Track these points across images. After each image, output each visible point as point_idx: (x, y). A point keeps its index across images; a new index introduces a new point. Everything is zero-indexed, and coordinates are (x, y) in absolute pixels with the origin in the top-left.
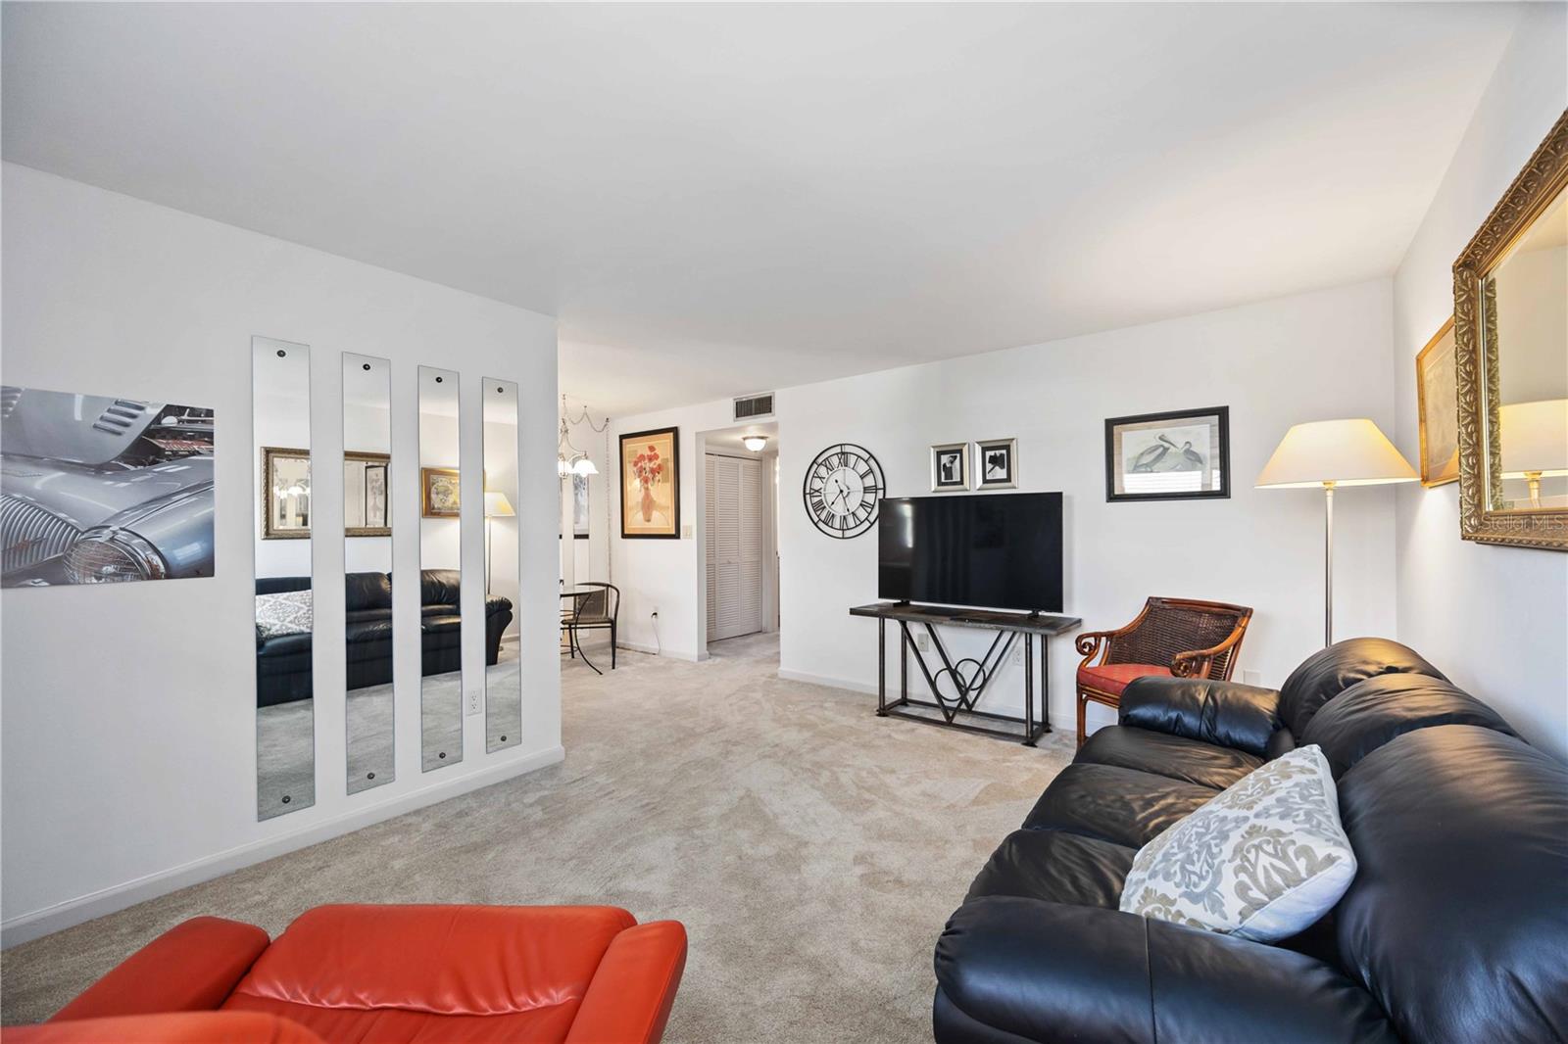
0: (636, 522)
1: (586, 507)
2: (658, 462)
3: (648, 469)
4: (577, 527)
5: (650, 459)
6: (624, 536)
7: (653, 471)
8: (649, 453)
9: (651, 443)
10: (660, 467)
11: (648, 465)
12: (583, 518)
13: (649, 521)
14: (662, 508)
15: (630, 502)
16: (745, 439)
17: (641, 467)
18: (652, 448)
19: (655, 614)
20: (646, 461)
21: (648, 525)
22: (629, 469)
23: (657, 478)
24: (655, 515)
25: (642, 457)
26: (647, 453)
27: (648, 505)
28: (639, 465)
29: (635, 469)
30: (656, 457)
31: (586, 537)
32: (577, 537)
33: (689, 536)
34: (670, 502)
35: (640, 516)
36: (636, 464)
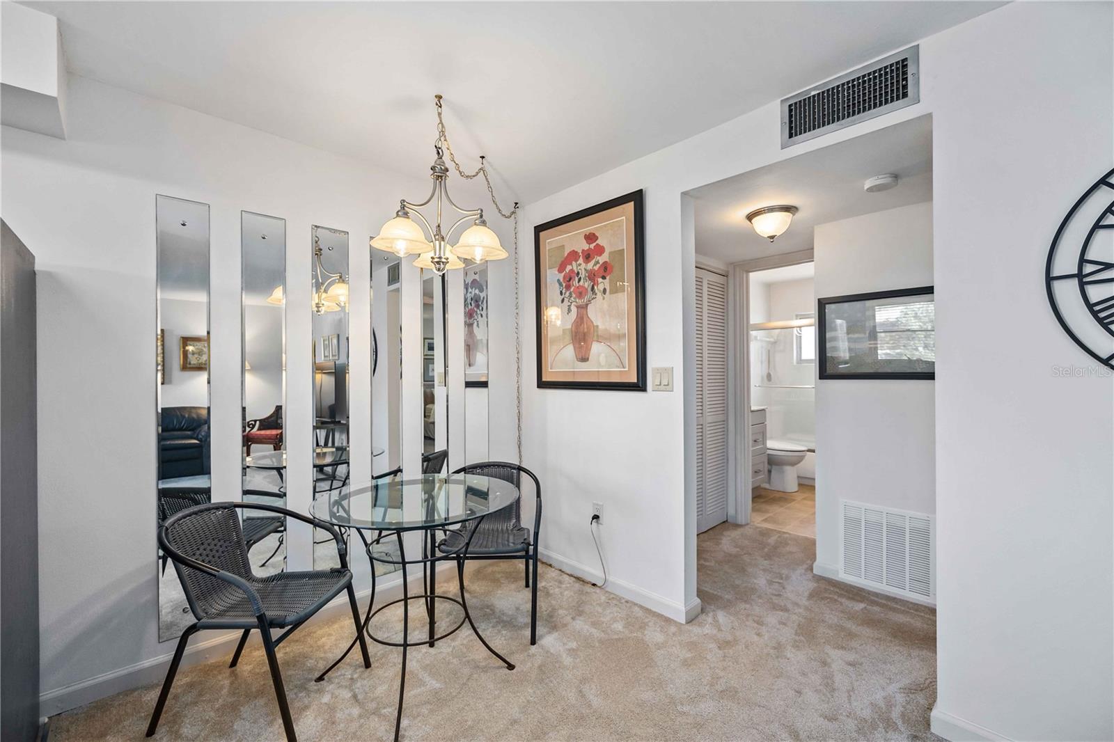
0: (562, 361)
1: (485, 342)
2: (602, 259)
3: (583, 274)
4: (470, 371)
5: (588, 257)
6: (542, 384)
7: (592, 276)
8: (586, 247)
9: (588, 230)
10: (606, 268)
11: (581, 267)
12: (480, 358)
13: (584, 359)
14: (608, 338)
15: (550, 333)
16: (750, 217)
17: (572, 271)
18: (591, 238)
19: (596, 517)
20: (581, 261)
21: (583, 367)
22: (552, 276)
23: (601, 287)
24: (597, 349)
25: (573, 255)
26: (583, 246)
27: (581, 336)
28: (569, 268)
29: (561, 276)
30: (600, 250)
31: (484, 384)
32: (469, 384)
33: (668, 387)
34: (626, 325)
35: (569, 352)
36: (561, 270)
